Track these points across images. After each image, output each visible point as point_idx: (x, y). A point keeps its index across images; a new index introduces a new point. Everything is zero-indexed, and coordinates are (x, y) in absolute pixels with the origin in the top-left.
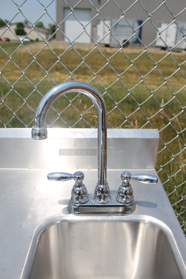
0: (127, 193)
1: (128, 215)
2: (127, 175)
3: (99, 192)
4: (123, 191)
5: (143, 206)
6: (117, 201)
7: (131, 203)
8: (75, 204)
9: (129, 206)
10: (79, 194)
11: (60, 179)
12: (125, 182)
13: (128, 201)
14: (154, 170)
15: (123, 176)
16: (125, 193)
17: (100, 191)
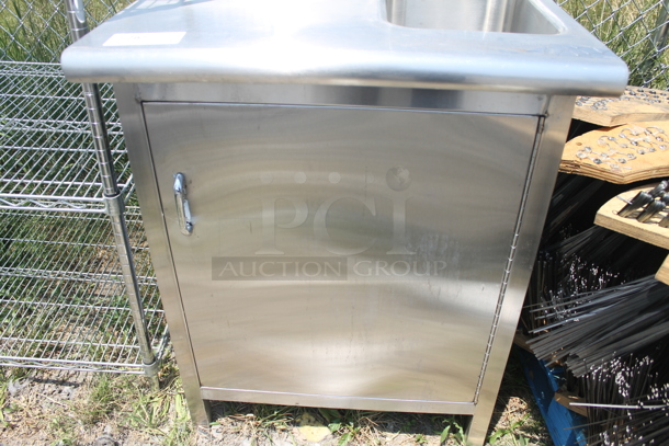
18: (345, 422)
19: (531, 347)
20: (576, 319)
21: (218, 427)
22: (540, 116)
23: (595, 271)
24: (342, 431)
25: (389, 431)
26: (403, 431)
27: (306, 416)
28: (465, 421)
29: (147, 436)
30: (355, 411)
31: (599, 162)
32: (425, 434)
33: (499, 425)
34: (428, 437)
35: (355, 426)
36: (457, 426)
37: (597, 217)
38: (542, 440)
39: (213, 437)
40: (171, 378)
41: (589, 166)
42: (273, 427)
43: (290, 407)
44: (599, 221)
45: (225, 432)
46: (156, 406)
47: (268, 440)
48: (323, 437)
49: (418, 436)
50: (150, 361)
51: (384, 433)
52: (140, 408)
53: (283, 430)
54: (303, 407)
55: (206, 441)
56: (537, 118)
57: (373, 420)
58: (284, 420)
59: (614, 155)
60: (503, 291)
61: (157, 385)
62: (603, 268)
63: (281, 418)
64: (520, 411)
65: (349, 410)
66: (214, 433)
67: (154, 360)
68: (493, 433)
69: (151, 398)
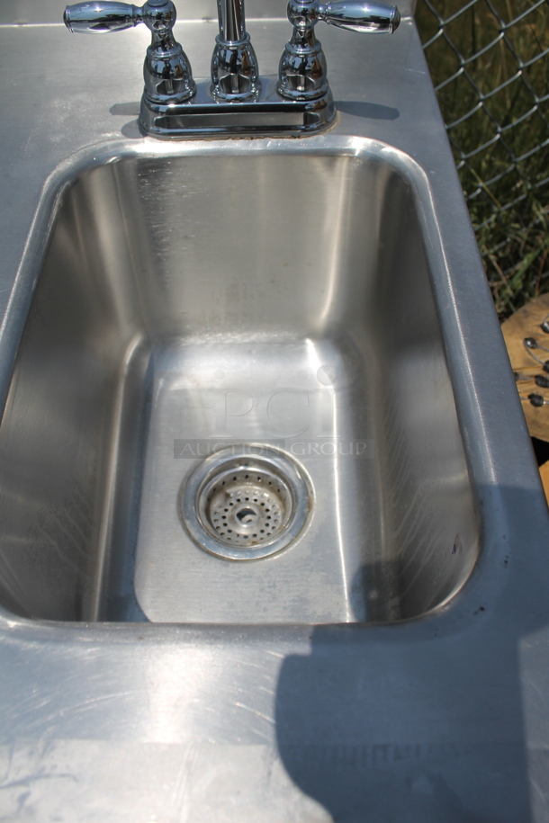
0: (307, 68)
1: (309, 136)
2: (305, 4)
3: (223, 69)
4: (294, 63)
5: (355, 113)
6: (279, 93)
7: (320, 100)
8: (157, 106)
9: (314, 111)
10: (166, 74)
11: (107, 23)
12: (300, 27)
13: (311, 93)
14: (408, 21)
15: (294, 9)
16: (302, 70)
17: (227, 65)
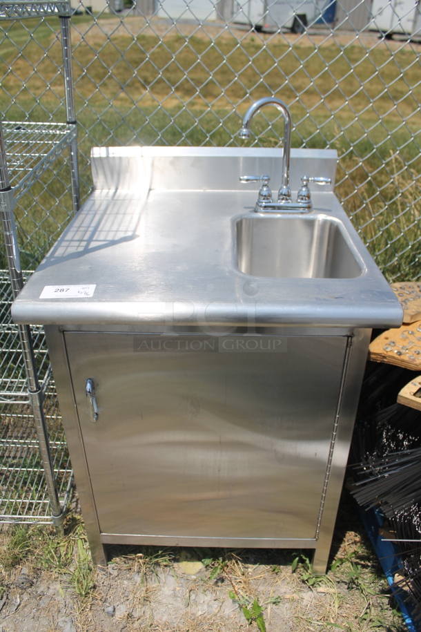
2: (306, 178)
4: (302, 194)
6: (297, 202)
7: (309, 204)
8: (261, 204)
15: (303, 179)
16: (304, 196)
17: (283, 194)
18: (215, 558)
19: (354, 496)
20: (386, 475)
21: (113, 565)
22: (348, 337)
23: (401, 436)
24: (213, 565)
25: (251, 563)
26: (262, 563)
27: (183, 553)
28: (310, 553)
29: (57, 575)
30: (223, 549)
31: (400, 353)
32: (280, 565)
33: (339, 555)
34: (282, 567)
35: (224, 560)
36: (304, 557)
37: (399, 398)
38: (373, 566)
39: (110, 574)
40: (74, 526)
41: (393, 357)
42: (157, 564)
43: (171, 547)
44: (399, 400)
45: (119, 569)
46: (63, 550)
47: (154, 574)
48: (198, 570)
49: (273, 566)
50: (58, 513)
51: (246, 565)
52: (50, 552)
53: (166, 566)
54: (181, 547)
55: (104, 577)
56: (346, 338)
57: (237, 555)
58: (167, 558)
59: (412, 348)
60: (332, 447)
61: (62, 532)
62: (407, 433)
63: (164, 556)
64: (355, 543)
65: (218, 548)
66: (110, 570)
67: (61, 512)
68: (334, 562)
69: (58, 543)
